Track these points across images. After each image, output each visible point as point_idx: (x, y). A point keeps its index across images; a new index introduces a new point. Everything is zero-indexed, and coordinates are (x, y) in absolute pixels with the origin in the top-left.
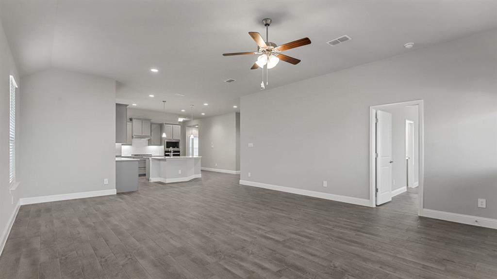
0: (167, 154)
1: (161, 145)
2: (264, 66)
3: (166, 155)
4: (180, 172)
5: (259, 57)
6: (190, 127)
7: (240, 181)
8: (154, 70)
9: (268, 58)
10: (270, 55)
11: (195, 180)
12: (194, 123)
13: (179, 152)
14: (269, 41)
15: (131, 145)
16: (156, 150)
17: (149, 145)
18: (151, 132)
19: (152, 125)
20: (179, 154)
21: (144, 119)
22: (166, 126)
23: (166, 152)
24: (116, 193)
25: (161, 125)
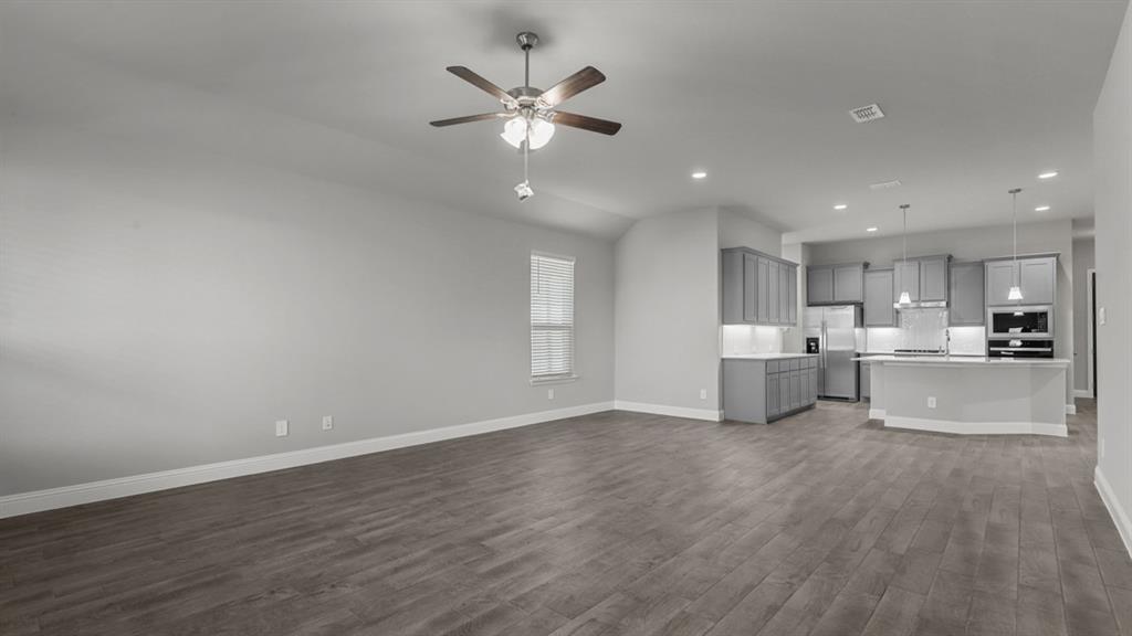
0: (995, 349)
1: (981, 324)
2: (523, 143)
3: (992, 355)
4: (932, 402)
5: (508, 124)
9: (529, 126)
10: (532, 117)
13: (1050, 344)
14: (530, 85)
17: (949, 326)
18: (949, 288)
19: (953, 270)
20: (1049, 350)
21: (924, 258)
22: (990, 267)
23: (992, 343)
24: (717, 419)
25: (982, 265)
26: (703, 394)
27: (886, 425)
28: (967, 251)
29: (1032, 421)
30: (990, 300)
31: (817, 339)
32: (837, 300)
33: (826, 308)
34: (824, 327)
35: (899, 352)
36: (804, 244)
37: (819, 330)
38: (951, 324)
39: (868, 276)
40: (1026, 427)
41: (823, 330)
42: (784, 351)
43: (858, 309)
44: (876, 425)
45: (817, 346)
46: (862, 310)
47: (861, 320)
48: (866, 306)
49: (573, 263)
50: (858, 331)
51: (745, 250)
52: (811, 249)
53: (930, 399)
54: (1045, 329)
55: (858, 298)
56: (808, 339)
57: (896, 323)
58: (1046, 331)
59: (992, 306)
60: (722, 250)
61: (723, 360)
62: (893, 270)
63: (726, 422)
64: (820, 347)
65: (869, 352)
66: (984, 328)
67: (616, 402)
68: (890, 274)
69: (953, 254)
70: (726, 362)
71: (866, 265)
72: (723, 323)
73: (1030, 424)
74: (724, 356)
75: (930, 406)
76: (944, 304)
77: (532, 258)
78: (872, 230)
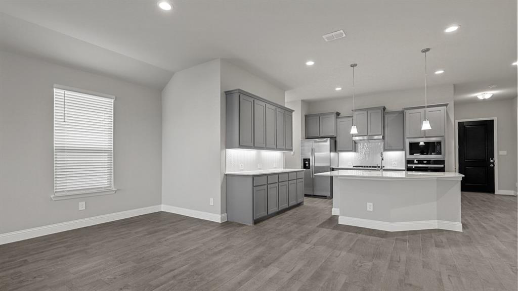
0: (410, 165)
1: (403, 149)
4: (370, 207)
13: (442, 162)
18: (384, 128)
19: (386, 116)
20: (443, 166)
21: (370, 109)
22: (408, 112)
23: (409, 162)
24: (219, 221)
25: (402, 113)
28: (394, 105)
29: (438, 219)
30: (407, 135)
31: (309, 159)
32: (321, 135)
34: (313, 151)
35: (357, 168)
36: (302, 101)
37: (310, 153)
38: (385, 150)
39: (339, 120)
40: (434, 224)
41: (312, 153)
42: (286, 168)
43: (333, 141)
45: (309, 164)
46: (336, 141)
47: (335, 148)
48: (338, 139)
49: (113, 101)
50: (333, 154)
51: (241, 92)
52: (307, 103)
53: (368, 204)
54: (440, 153)
55: (333, 134)
56: (304, 159)
57: (355, 150)
58: (441, 154)
59: (408, 138)
60: (225, 93)
61: (226, 176)
62: (353, 116)
64: (311, 165)
65: (340, 167)
66: (404, 152)
67: (162, 205)
68: (351, 119)
69: (386, 107)
70: (228, 177)
71: (338, 114)
72: (227, 147)
73: (436, 221)
74: (227, 173)
75: (368, 209)
76: (381, 137)
77: (55, 90)
78: (338, 89)
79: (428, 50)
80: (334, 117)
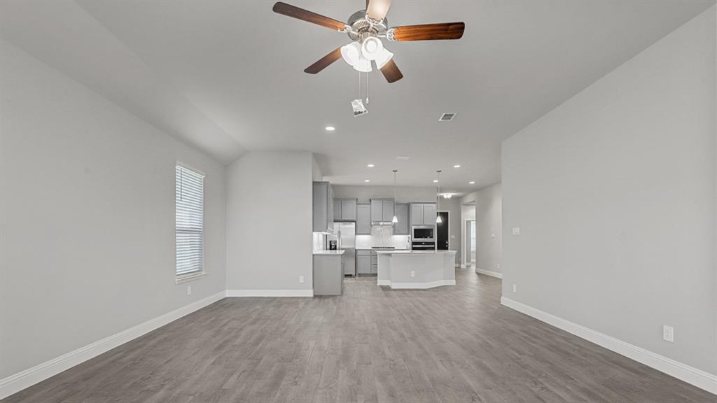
1: (408, 234)
3: (414, 249)
6: (467, 205)
7: (502, 298)
8: (330, 129)
11: (444, 288)
12: (470, 198)
13: (433, 243)
15: (369, 234)
16: (402, 241)
17: (393, 234)
19: (397, 207)
20: (434, 246)
21: (385, 199)
22: (413, 205)
23: (414, 243)
24: (312, 295)
25: (408, 206)
26: (302, 280)
27: (393, 288)
28: (404, 198)
29: (444, 279)
30: (413, 221)
31: (336, 241)
32: (343, 219)
33: (340, 223)
34: (340, 234)
35: (374, 248)
37: (336, 236)
39: (358, 206)
41: (339, 237)
43: (356, 224)
44: (386, 289)
49: (203, 178)
51: (327, 184)
55: (354, 219)
56: (331, 241)
58: (432, 238)
59: (413, 225)
60: (313, 182)
61: (313, 255)
62: (371, 204)
63: (315, 296)
64: (337, 246)
68: (369, 206)
69: (396, 198)
70: (315, 257)
71: (357, 201)
72: (313, 231)
74: (314, 253)
75: (413, 276)
77: (177, 167)
78: (367, 181)
79: (440, 171)
80: (355, 202)
